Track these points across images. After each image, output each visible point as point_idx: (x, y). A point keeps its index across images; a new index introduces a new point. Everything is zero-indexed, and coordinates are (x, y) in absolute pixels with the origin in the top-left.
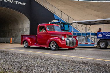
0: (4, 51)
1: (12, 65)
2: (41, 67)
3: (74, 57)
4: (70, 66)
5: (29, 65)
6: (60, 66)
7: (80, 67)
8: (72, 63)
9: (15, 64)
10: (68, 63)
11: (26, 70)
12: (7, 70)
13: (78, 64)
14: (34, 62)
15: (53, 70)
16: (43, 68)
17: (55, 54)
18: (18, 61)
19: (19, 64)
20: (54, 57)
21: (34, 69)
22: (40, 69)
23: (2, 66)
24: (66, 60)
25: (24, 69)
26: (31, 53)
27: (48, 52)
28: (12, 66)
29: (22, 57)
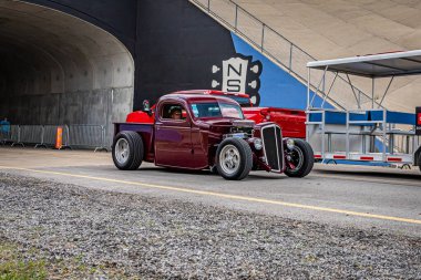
0: (36, 182)
1: (77, 236)
2: (192, 245)
3: (318, 212)
4: (306, 243)
5: (145, 240)
6: (266, 246)
7: (345, 250)
8: (312, 234)
9: (86, 232)
10: (294, 232)
11: (134, 259)
12: (58, 257)
13: (335, 240)
14: (162, 228)
15: (239, 258)
16: (200, 252)
17: (242, 195)
18: (96, 220)
19: (105, 233)
20: (238, 207)
21: (163, 252)
22: (188, 253)
23: (37, 240)
24: (289, 221)
25: (125, 254)
26: (146, 192)
27: (210, 188)
28: (76, 240)
29: (110, 205)
